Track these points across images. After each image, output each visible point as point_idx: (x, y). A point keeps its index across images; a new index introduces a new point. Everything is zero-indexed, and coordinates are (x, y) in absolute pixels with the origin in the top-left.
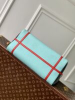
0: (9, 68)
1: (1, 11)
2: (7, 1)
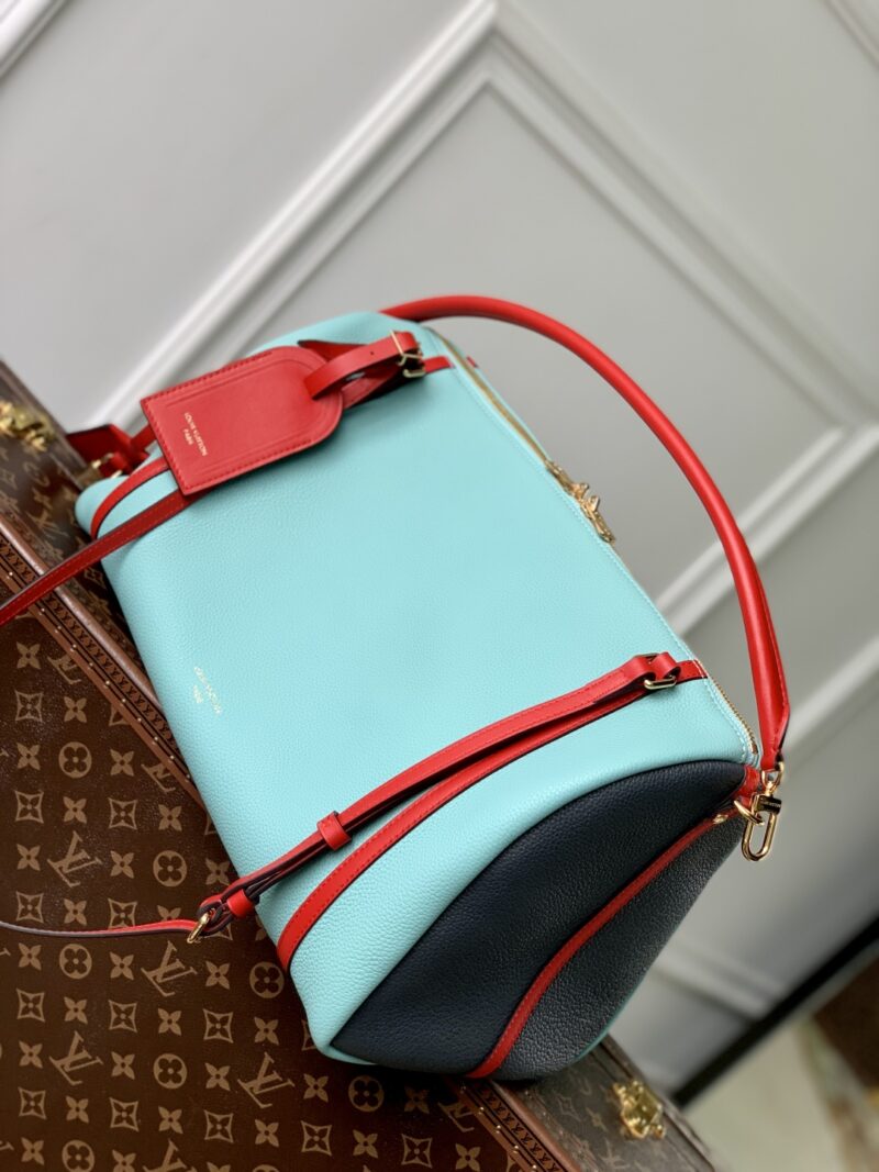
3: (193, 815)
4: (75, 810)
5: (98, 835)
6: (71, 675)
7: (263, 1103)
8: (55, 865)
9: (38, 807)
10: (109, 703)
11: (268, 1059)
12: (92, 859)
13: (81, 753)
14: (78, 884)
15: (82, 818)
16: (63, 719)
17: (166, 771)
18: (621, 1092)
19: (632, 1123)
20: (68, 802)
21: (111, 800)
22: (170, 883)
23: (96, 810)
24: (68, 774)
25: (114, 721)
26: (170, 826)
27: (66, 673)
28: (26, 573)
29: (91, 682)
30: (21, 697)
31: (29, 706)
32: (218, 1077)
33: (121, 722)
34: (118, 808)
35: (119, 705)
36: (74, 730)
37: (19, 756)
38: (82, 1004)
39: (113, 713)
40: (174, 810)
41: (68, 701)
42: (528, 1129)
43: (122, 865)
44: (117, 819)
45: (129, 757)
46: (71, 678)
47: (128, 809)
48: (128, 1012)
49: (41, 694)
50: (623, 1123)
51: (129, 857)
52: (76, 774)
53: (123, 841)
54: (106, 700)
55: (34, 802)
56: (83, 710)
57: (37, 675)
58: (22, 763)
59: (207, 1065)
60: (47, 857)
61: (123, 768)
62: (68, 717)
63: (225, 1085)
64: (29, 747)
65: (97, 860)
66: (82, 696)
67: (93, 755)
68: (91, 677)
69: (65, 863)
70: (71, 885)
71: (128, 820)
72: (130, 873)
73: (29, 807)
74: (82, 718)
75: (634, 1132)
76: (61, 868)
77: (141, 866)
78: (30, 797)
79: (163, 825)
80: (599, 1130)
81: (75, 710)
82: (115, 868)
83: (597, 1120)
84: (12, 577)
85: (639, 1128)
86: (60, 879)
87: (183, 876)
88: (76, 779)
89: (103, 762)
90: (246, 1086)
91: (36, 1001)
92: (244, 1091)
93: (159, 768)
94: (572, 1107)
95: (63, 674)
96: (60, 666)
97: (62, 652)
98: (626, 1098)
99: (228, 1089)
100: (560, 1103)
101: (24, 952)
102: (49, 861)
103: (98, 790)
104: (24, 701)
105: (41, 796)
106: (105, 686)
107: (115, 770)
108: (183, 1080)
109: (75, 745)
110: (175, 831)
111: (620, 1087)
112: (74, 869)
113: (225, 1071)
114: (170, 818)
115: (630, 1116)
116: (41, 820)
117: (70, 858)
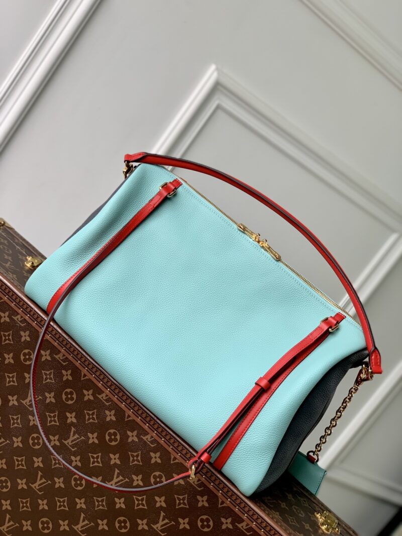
3: (120, 413)
4: (71, 418)
5: (82, 428)
6: (64, 361)
7: (163, 533)
8: (66, 442)
9: (56, 419)
10: (81, 371)
11: (162, 514)
12: (81, 437)
13: (71, 393)
14: (76, 449)
15: (74, 420)
16: (62, 380)
17: (107, 396)
18: (318, 516)
19: (324, 527)
20: (68, 415)
21: (85, 411)
22: (113, 443)
23: (80, 416)
24: (67, 403)
25: (83, 377)
26: (111, 419)
27: (62, 360)
28: (41, 321)
29: (72, 363)
30: (45, 373)
31: (48, 376)
32: (143, 524)
33: (87, 377)
34: (89, 415)
35: (84, 371)
36: (67, 384)
37: (46, 398)
38: (83, 500)
39: (83, 374)
40: (112, 412)
41: (64, 372)
42: (275, 529)
43: (93, 438)
44: (89, 419)
45: (91, 392)
46: (64, 362)
47: (93, 414)
48: (102, 501)
49: (53, 371)
50: (320, 528)
51: (95, 435)
52: (70, 402)
53: (92, 428)
54: (80, 370)
55: (54, 416)
56: (70, 375)
57: (50, 363)
58: (48, 401)
59: (138, 520)
60: (62, 439)
61: (89, 397)
62: (65, 379)
63: (146, 528)
64: (50, 394)
65: (83, 438)
66: (70, 369)
67: (76, 393)
68: (71, 360)
69: (69, 441)
70: (73, 450)
71: (93, 419)
72: (96, 441)
73: (53, 419)
74: (70, 378)
75: (325, 531)
76: (68, 443)
77: (101, 438)
78: (52, 415)
79: (108, 419)
80: (308, 530)
81: (67, 375)
82: (90, 440)
83: (307, 526)
84: (36, 324)
85: (327, 529)
86: (68, 448)
87: (119, 440)
88: (70, 404)
89: (81, 396)
90: (155, 527)
91: (64, 501)
92: (154, 529)
93: (104, 395)
94: (295, 521)
95: (60, 360)
96: (59, 358)
97: (59, 352)
98: (321, 518)
99: (147, 529)
100: (290, 520)
101: (57, 481)
102: (63, 441)
103: (80, 408)
104: (46, 374)
105: (57, 413)
106: (78, 364)
107: (86, 398)
108: (128, 528)
109: (68, 390)
110: (113, 421)
111: (318, 514)
112: (73, 443)
113: (145, 521)
114: (110, 415)
115: (323, 524)
116: (58, 424)
117: (71, 438)
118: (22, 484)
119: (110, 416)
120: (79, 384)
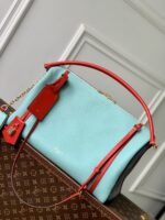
0: (17, 174)
1: (3, 22)
2: (14, 3)
3: (56, 179)
22: (54, 192)
23: (38, 181)
51: (46, 188)
54: (37, 161)
58: (24, 175)
64: (25, 172)
66: (33, 161)
67: (36, 171)
72: (46, 192)
74: (34, 165)
88: (34, 176)
97: (28, 154)
107: (40, 174)
118: (15, 211)
119: (52, 180)
120: (37, 167)
